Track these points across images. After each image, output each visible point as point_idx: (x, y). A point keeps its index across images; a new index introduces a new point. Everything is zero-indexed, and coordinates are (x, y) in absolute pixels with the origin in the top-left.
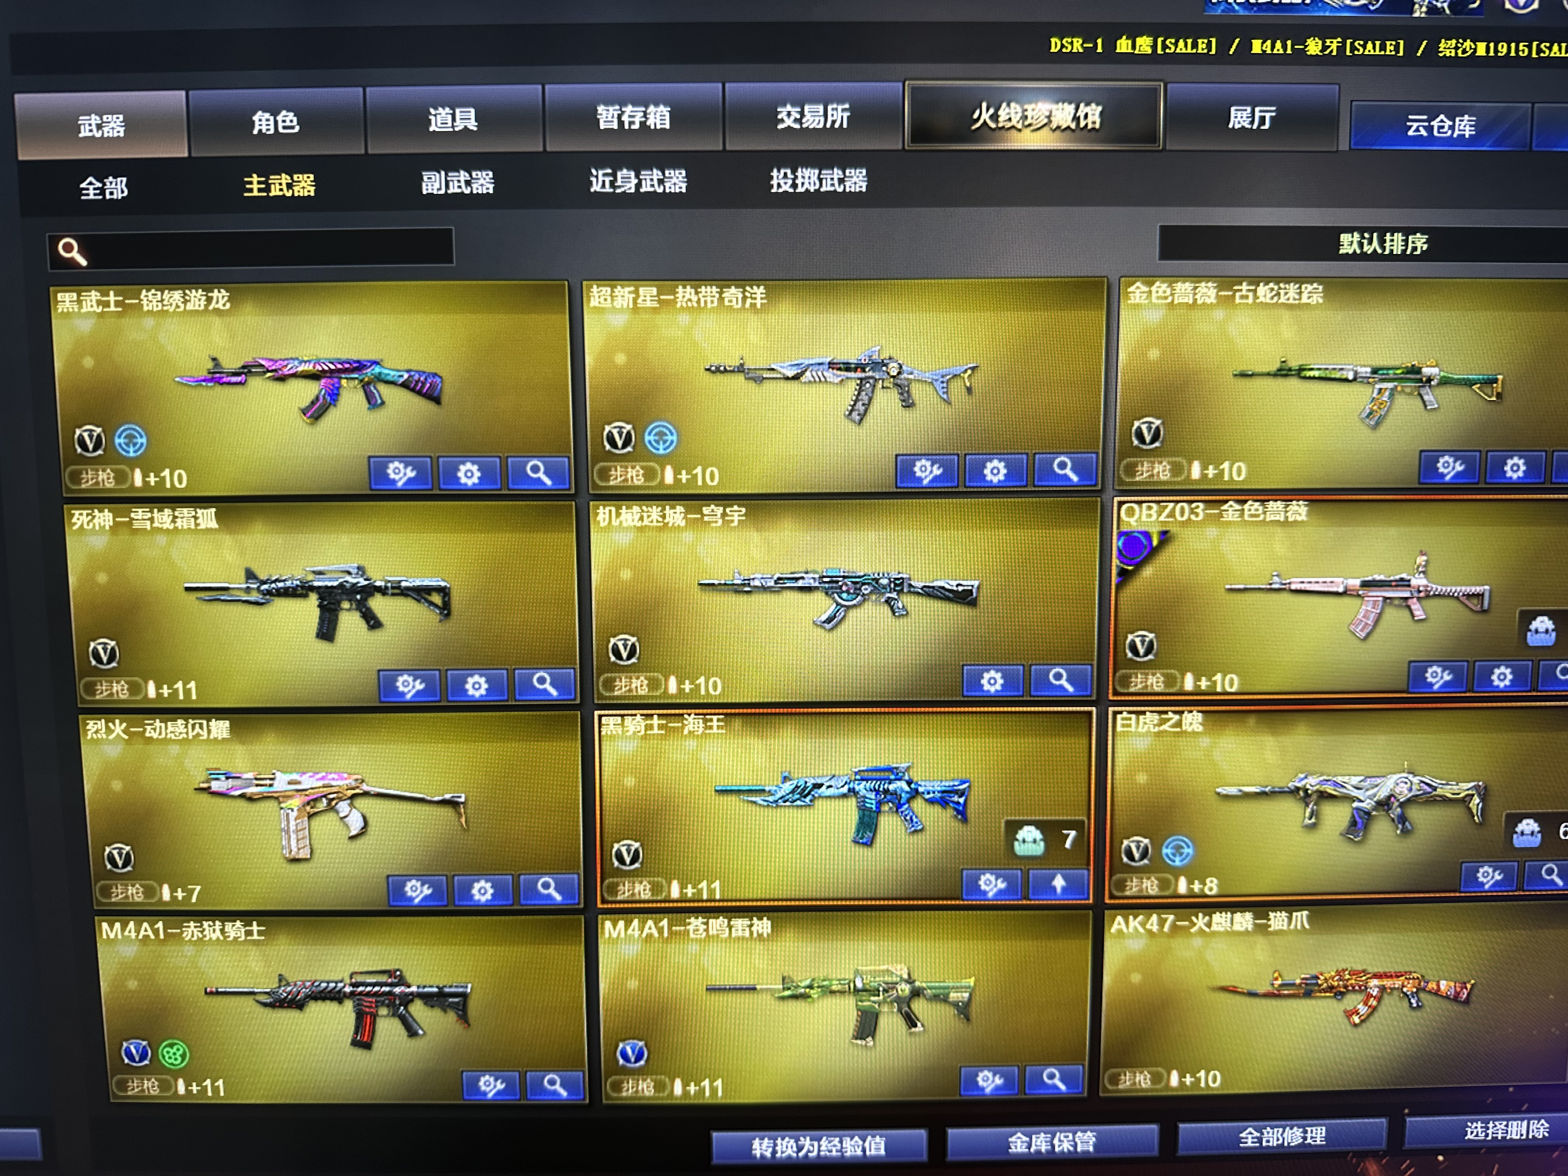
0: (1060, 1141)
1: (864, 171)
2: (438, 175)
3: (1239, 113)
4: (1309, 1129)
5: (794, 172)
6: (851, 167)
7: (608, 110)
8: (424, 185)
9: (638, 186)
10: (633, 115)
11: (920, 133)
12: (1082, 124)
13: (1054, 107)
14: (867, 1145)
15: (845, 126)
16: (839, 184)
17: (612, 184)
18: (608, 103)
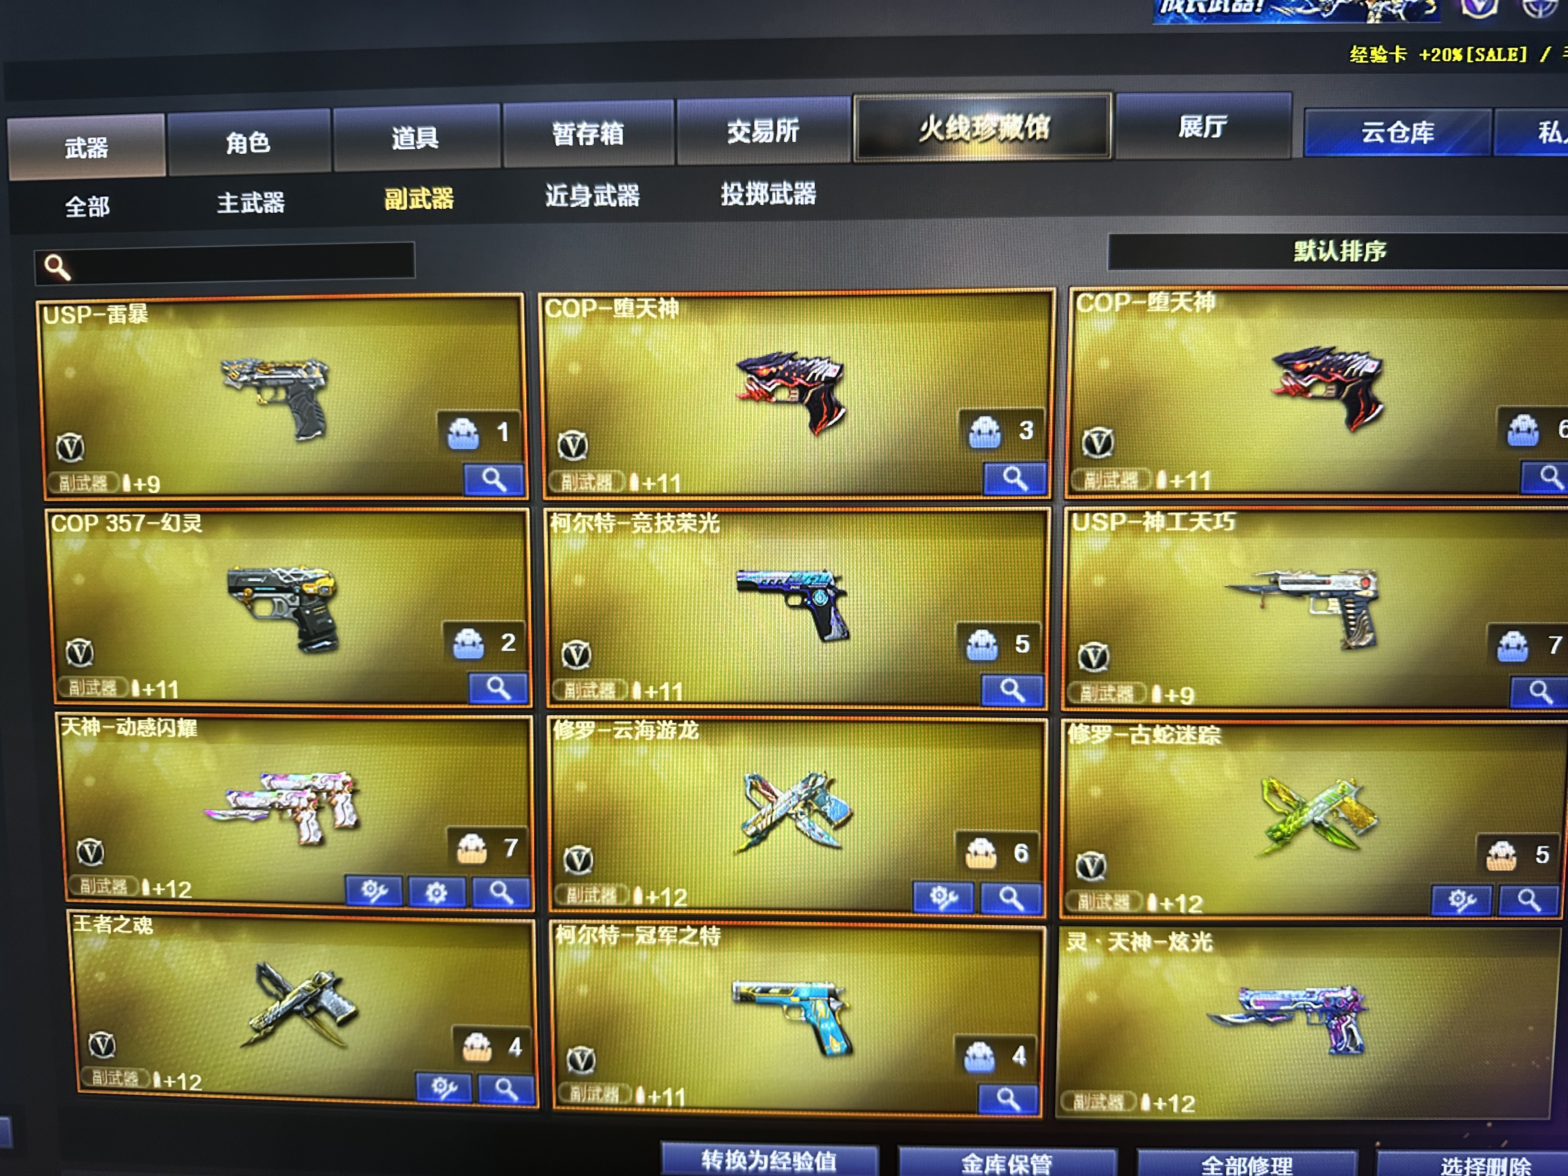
0: (1015, 1163)
1: (813, 185)
2: (400, 191)
3: (1190, 122)
4: (1275, 1160)
5: (744, 186)
6: (800, 180)
7: (563, 128)
8: (387, 201)
9: (593, 200)
10: (587, 132)
11: (868, 147)
12: (1031, 135)
13: (1002, 118)
14: (817, 1160)
15: (794, 140)
16: (789, 198)
17: (568, 199)
18: (563, 120)
